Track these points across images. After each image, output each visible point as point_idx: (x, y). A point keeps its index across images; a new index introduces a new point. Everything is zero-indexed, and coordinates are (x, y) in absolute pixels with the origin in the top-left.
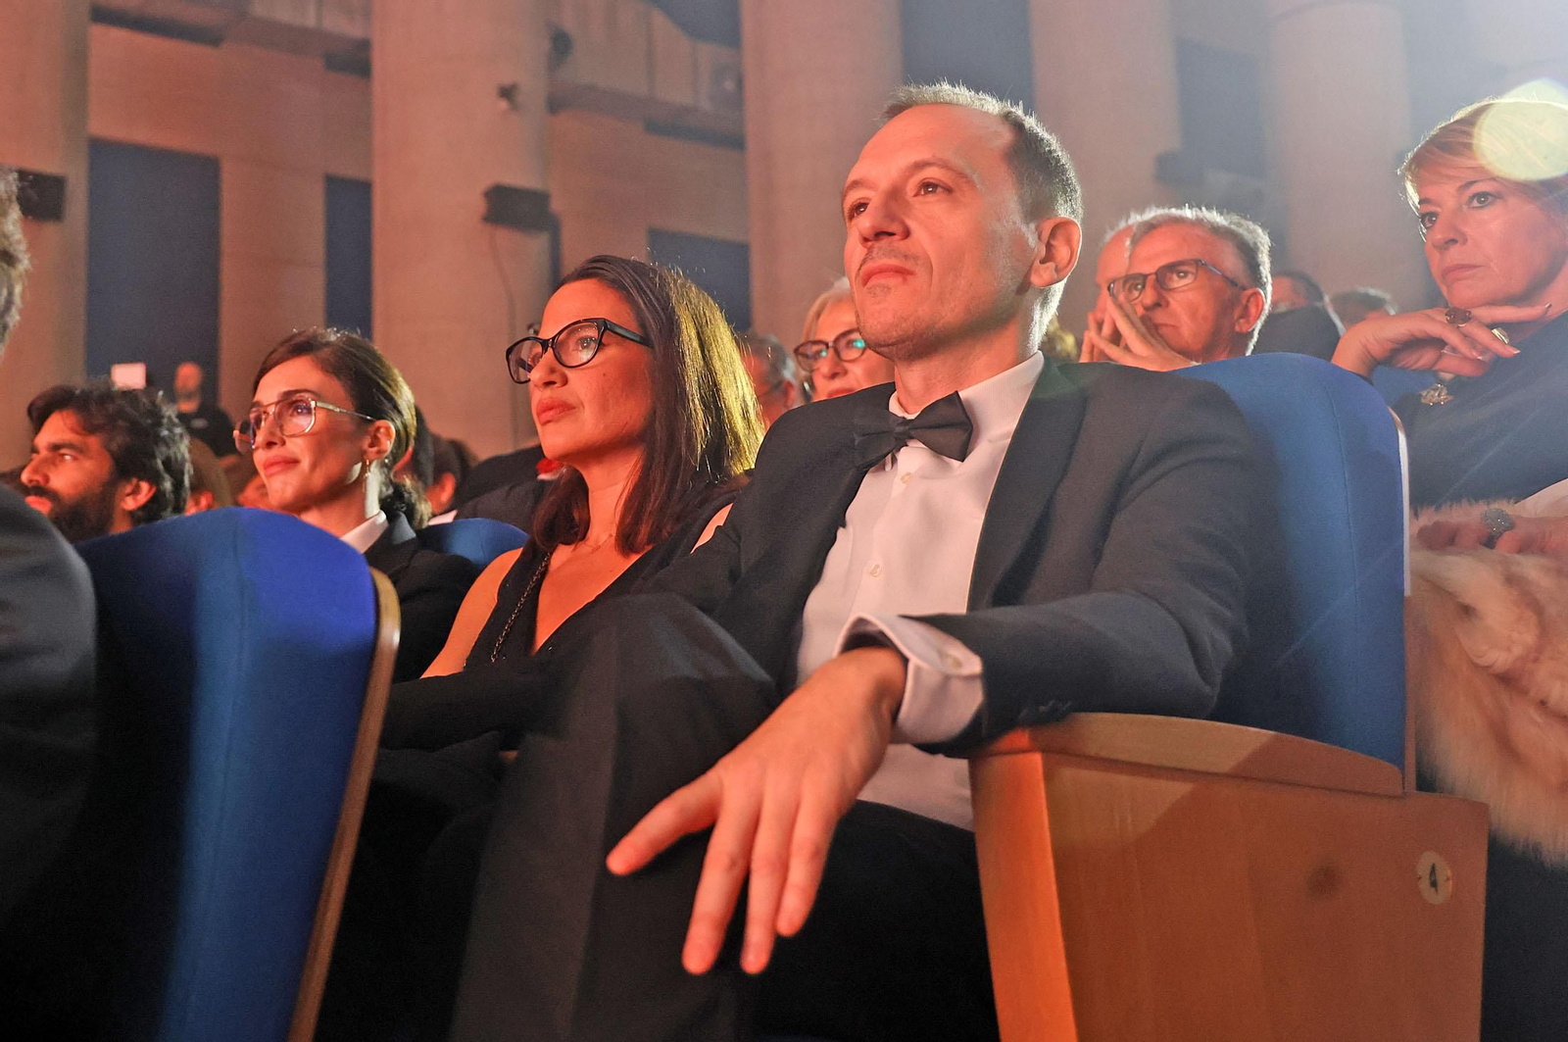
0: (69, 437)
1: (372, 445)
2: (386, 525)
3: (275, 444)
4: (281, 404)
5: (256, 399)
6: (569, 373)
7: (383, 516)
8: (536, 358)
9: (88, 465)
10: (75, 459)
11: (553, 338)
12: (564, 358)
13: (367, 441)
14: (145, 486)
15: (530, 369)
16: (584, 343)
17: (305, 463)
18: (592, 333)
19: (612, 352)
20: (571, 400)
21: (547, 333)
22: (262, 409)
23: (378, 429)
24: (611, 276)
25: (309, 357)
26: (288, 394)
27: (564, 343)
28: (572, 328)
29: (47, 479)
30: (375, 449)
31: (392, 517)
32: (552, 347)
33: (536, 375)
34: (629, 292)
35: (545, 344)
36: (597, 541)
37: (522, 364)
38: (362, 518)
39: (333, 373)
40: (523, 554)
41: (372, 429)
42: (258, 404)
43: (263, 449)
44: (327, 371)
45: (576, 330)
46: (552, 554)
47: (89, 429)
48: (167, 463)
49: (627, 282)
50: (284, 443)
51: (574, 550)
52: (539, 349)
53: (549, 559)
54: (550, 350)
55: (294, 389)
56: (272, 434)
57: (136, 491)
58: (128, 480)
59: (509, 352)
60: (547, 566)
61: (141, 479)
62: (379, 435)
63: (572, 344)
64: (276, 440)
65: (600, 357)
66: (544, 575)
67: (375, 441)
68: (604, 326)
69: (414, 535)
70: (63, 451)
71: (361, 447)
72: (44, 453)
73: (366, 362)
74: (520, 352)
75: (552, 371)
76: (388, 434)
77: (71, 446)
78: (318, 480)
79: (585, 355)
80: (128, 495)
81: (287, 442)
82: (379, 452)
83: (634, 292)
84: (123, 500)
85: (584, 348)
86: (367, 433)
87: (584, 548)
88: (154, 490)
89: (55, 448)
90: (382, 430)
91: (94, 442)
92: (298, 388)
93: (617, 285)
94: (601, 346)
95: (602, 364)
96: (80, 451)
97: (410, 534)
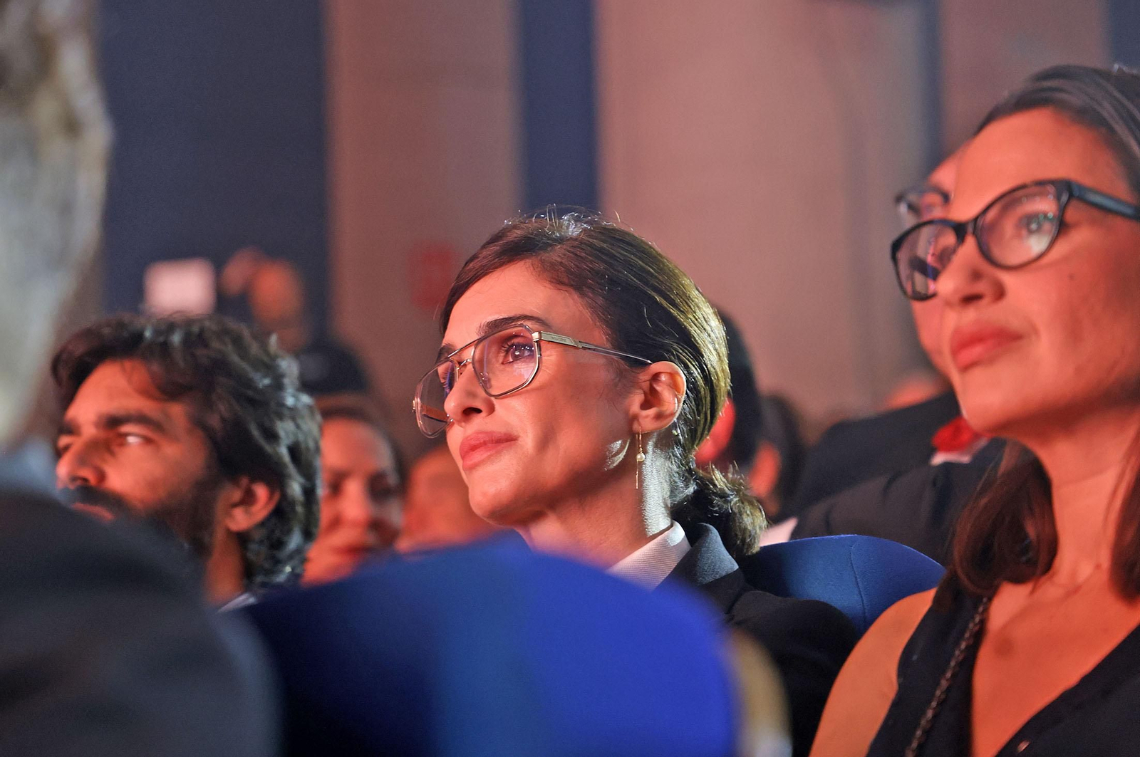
0: (136, 403)
1: (646, 405)
2: (687, 546)
3: (479, 411)
4: (485, 343)
5: (445, 342)
6: (1008, 279)
7: (678, 534)
8: (945, 257)
9: (171, 451)
10: (148, 441)
11: (976, 219)
12: (997, 252)
13: (637, 399)
14: (261, 491)
15: (934, 274)
16: (1029, 223)
17: (528, 441)
18: (1046, 205)
19: (1081, 237)
20: (1015, 324)
21: (964, 210)
22: (455, 359)
23: (656, 377)
24: (1076, 100)
25: (528, 262)
26: (495, 326)
27: (994, 225)
28: (1009, 199)
29: (102, 477)
30: (652, 412)
31: (695, 535)
32: (974, 233)
33: (947, 285)
34: (1111, 130)
35: (960, 230)
36: (1073, 574)
37: (920, 266)
38: (640, 534)
39: (571, 286)
40: (937, 600)
41: (644, 377)
42: (449, 349)
43: (459, 422)
44: (562, 283)
45: (1017, 201)
46: (990, 599)
47: (168, 391)
48: (294, 451)
49: (1107, 110)
50: (492, 409)
51: (1032, 592)
52: (949, 239)
53: (986, 610)
54: (970, 242)
55: (505, 316)
56: (471, 394)
57: (248, 499)
58: (235, 481)
59: (896, 246)
60: (983, 624)
61: (254, 479)
62: (658, 388)
63: (1009, 227)
64: (478, 404)
65: (1062, 248)
66: (979, 636)
67: (652, 398)
68: (1067, 191)
69: (736, 567)
70: (126, 428)
71: (627, 412)
72: (89, 430)
73: (628, 265)
74: (915, 245)
75: (976, 275)
76: (674, 386)
77: (141, 419)
78: (554, 468)
79: (1037, 244)
80: (235, 505)
81: (497, 407)
82: (659, 416)
83: (1121, 129)
84: (229, 514)
85: (1031, 232)
86: (635, 384)
87: (1051, 590)
88: (277, 497)
89: (113, 423)
90: (663, 378)
91: (178, 412)
92: (511, 314)
93: (1087, 117)
94: (1062, 227)
95: (1065, 259)
96: (155, 428)
97: (729, 564)
